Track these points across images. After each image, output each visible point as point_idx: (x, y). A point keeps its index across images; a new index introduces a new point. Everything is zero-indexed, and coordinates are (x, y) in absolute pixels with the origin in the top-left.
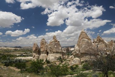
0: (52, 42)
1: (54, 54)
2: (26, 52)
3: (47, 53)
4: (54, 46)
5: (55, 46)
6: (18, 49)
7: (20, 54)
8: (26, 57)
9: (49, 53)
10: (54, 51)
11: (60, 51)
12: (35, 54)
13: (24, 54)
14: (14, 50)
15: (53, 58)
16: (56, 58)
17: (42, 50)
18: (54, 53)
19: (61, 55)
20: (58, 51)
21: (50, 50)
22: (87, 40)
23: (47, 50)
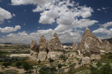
0: (53, 40)
1: (55, 52)
2: (17, 49)
3: (48, 51)
4: (55, 43)
5: (57, 44)
6: (9, 45)
7: (12, 50)
8: (19, 54)
9: (50, 51)
10: (55, 48)
11: (61, 49)
12: (33, 52)
13: (16, 50)
14: (5, 46)
15: (54, 56)
16: (57, 56)
17: (41, 47)
18: (55, 50)
19: (62, 53)
20: (59, 49)
21: (51, 48)
22: (92, 38)
23: (47, 48)
